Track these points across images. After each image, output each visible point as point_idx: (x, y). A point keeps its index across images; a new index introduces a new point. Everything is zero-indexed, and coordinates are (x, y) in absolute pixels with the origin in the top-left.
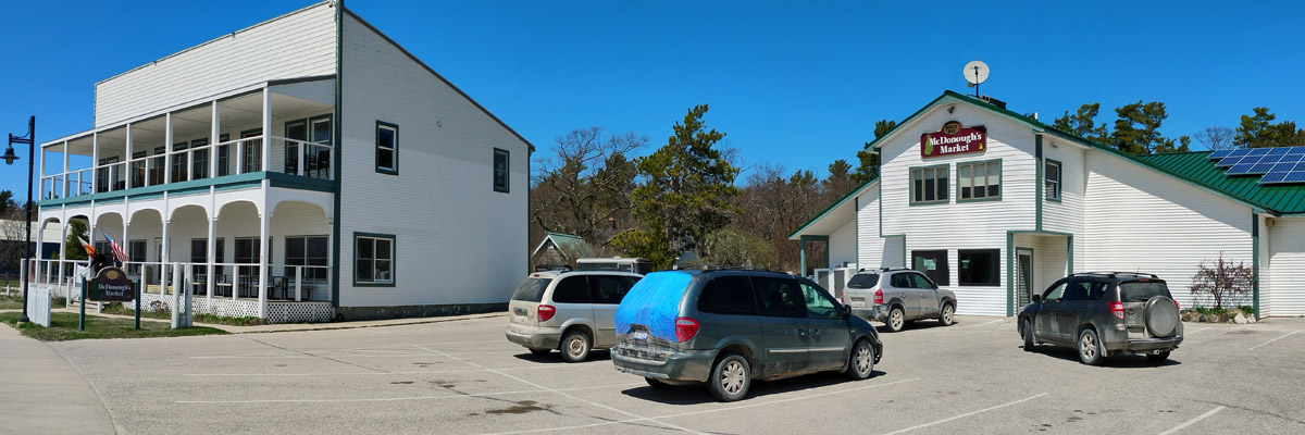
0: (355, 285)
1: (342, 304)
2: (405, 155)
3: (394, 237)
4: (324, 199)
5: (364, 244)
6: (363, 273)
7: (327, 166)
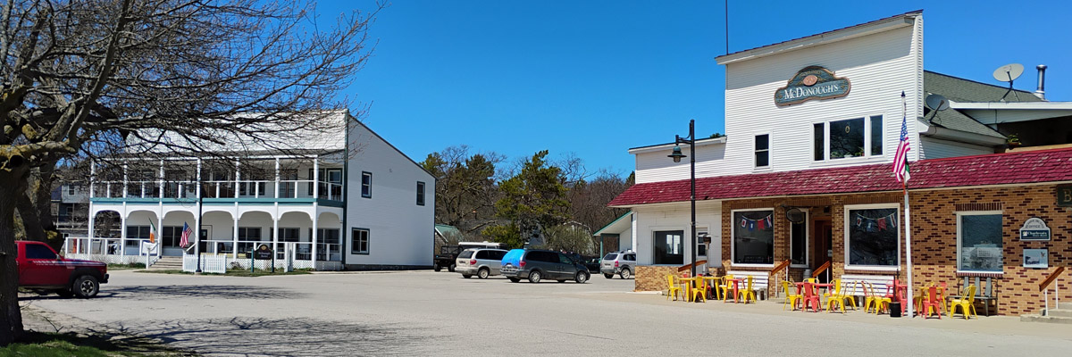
0: (352, 253)
1: (347, 263)
2: (375, 188)
3: (369, 230)
4: (338, 211)
5: (356, 233)
6: (355, 249)
7: (340, 194)
